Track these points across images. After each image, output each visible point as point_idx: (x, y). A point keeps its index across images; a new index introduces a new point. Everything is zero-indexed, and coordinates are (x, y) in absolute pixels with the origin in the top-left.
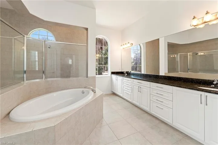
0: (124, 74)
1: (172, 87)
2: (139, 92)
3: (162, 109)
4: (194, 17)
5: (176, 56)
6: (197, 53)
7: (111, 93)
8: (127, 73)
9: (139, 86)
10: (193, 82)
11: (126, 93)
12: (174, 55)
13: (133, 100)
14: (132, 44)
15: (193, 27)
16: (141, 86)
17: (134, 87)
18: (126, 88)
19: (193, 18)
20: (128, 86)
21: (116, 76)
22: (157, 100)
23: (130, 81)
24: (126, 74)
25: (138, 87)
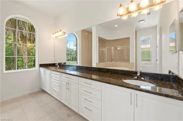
0: (56, 66)
1: (101, 83)
2: (67, 89)
3: (91, 110)
4: (121, 4)
5: (104, 49)
6: (117, 48)
7: (39, 90)
8: (60, 64)
9: (67, 81)
10: (119, 74)
11: (54, 90)
12: (103, 49)
13: (62, 99)
14: (65, 33)
15: (119, 17)
16: (69, 82)
17: (62, 82)
18: (54, 84)
19: (120, 6)
20: (56, 81)
21: (44, 69)
22: (85, 99)
23: (59, 75)
24: (58, 66)
25: (66, 83)
